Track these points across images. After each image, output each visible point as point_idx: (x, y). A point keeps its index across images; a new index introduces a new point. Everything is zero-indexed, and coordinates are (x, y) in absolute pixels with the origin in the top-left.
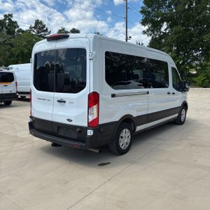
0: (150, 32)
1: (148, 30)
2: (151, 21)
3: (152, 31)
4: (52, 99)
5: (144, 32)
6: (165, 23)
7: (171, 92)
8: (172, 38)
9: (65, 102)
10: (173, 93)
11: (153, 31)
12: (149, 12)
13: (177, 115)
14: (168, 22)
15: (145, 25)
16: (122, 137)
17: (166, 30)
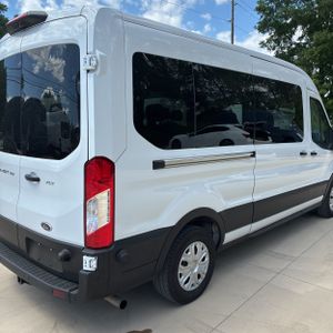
0: (273, 44)
1: (269, 41)
2: (275, 26)
3: (275, 41)
4: (16, 172)
5: (263, 44)
6: (299, 27)
7: (309, 151)
8: (312, 53)
9: (38, 180)
10: (313, 154)
11: (277, 42)
12: (272, 10)
13: (321, 198)
14: (304, 26)
15: (264, 32)
16: (185, 264)
17: (300, 38)
